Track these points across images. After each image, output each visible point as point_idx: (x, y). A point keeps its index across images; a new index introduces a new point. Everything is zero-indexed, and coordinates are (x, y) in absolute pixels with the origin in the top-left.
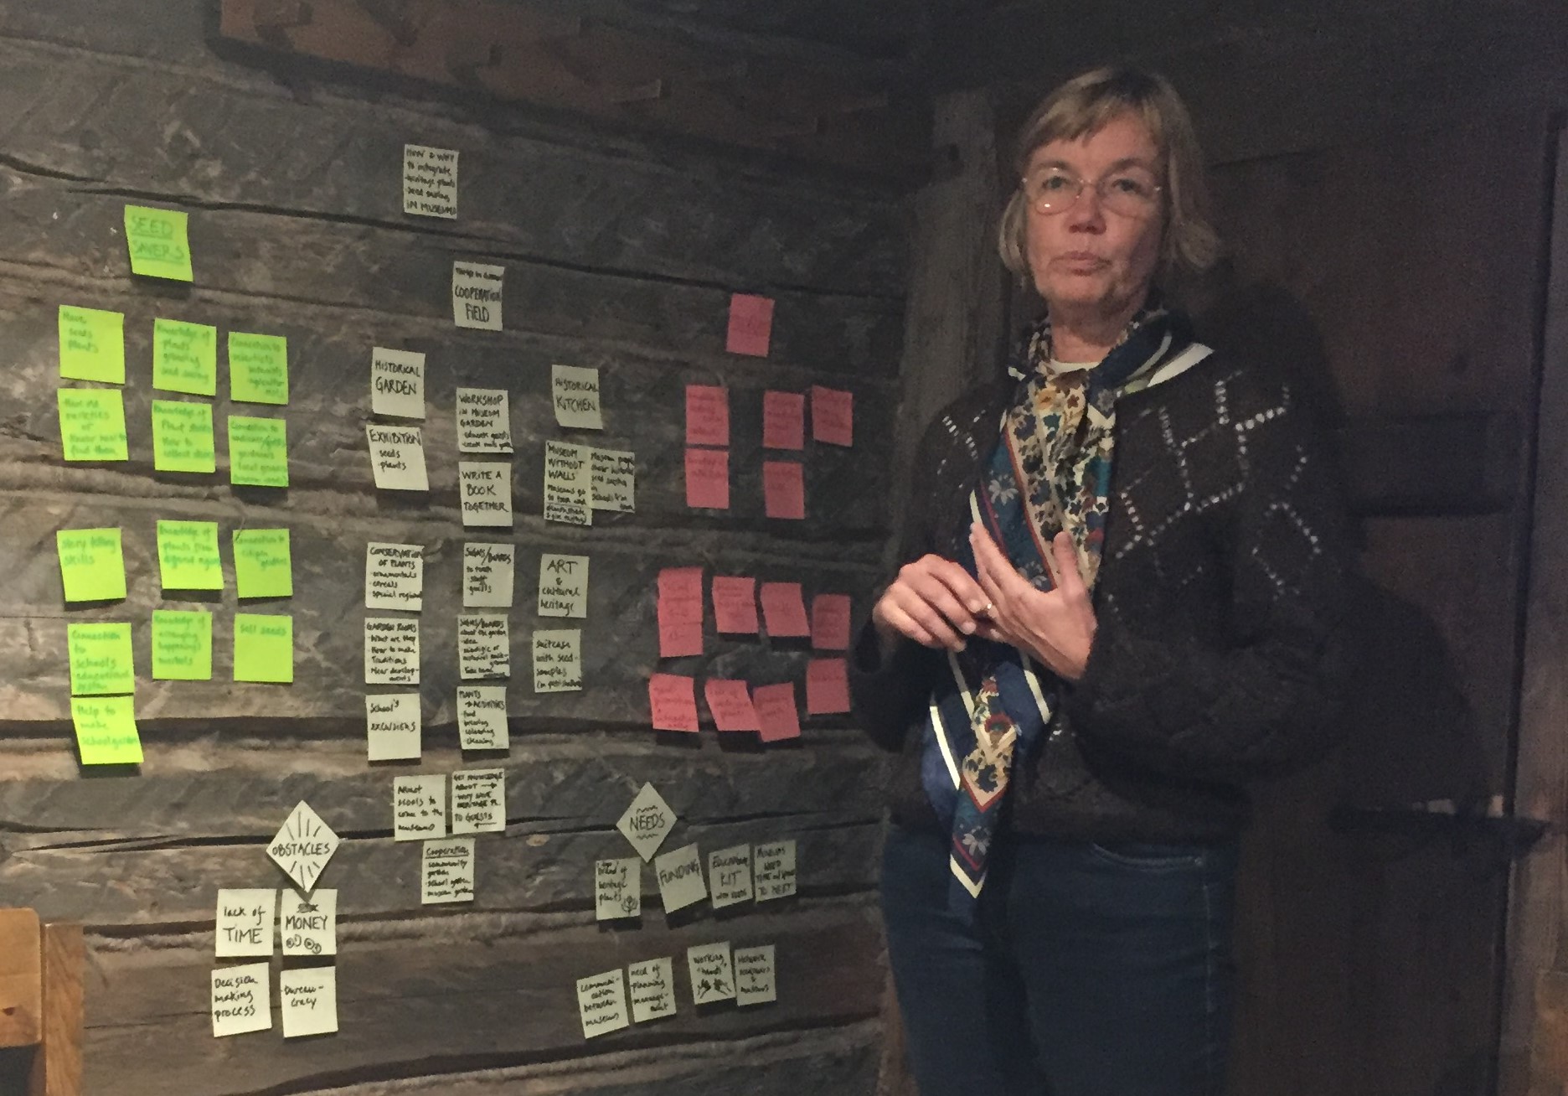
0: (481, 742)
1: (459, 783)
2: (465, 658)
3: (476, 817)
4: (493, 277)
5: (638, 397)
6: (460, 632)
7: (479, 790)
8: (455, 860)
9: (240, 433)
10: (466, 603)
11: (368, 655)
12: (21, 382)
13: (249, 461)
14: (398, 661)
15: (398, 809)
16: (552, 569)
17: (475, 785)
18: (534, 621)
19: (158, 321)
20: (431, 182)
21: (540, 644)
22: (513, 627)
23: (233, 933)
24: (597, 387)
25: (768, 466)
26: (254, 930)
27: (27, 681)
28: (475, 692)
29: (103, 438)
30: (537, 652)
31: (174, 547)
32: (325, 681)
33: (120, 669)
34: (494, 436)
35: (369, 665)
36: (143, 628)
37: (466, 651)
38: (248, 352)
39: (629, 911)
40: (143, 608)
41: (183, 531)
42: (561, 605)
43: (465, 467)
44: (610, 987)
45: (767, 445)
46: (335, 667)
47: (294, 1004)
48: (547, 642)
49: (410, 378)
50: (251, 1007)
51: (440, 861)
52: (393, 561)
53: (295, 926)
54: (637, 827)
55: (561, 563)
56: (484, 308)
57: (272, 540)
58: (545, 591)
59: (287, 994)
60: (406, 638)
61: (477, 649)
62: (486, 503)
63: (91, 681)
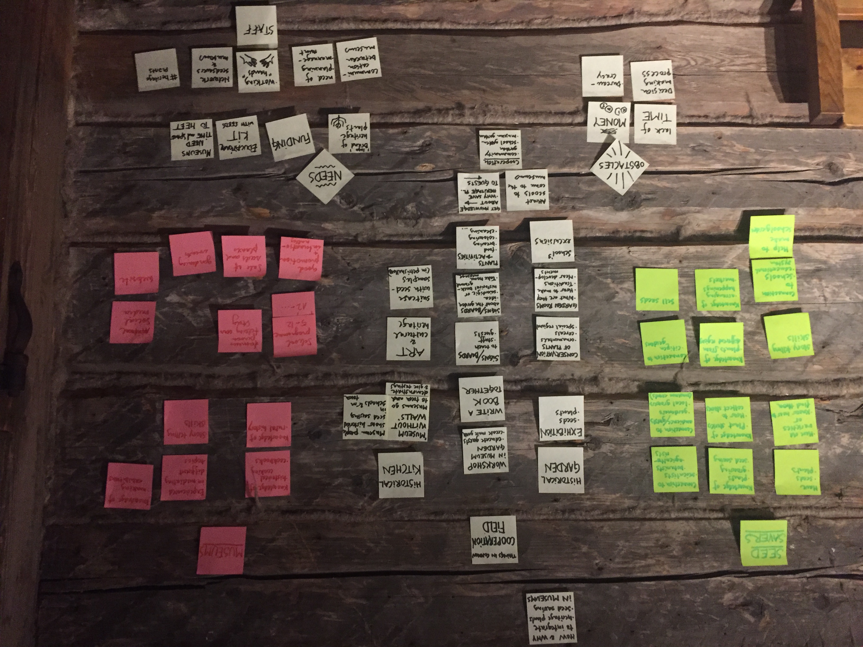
0: (481, 231)
1: (495, 205)
2: (496, 287)
3: (480, 183)
4: (481, 556)
5: (339, 480)
6: (500, 304)
7: (479, 201)
8: (495, 157)
9: (686, 425)
10: (497, 323)
11: (575, 287)
12: (844, 444)
13: (681, 408)
14: (551, 284)
15: (546, 189)
16: (420, 350)
17: (482, 204)
18: (433, 313)
19: (752, 492)
20: (551, 618)
21: (427, 298)
22: (452, 309)
23: (664, 118)
24: (380, 485)
25: (206, 440)
26: (649, 120)
27: (823, 266)
28: (483, 265)
29: (788, 414)
30: (430, 293)
31: (732, 349)
32: (608, 270)
33: (763, 274)
34: (476, 440)
35: (575, 281)
36: (746, 300)
37: (494, 292)
38: (683, 479)
39: (339, 117)
40: (747, 311)
41: (726, 360)
42: (410, 325)
43: (501, 417)
44: (352, 70)
45: (205, 457)
46: (601, 279)
47: (614, 76)
48: (420, 300)
49: (550, 474)
50: (645, 76)
51: (507, 157)
52: (560, 349)
53: (619, 121)
54: (335, 172)
55: (412, 355)
56: (488, 531)
57: (657, 358)
58: (425, 335)
59: (619, 82)
60: (545, 299)
61: (484, 293)
62: (482, 392)
63: (782, 266)
